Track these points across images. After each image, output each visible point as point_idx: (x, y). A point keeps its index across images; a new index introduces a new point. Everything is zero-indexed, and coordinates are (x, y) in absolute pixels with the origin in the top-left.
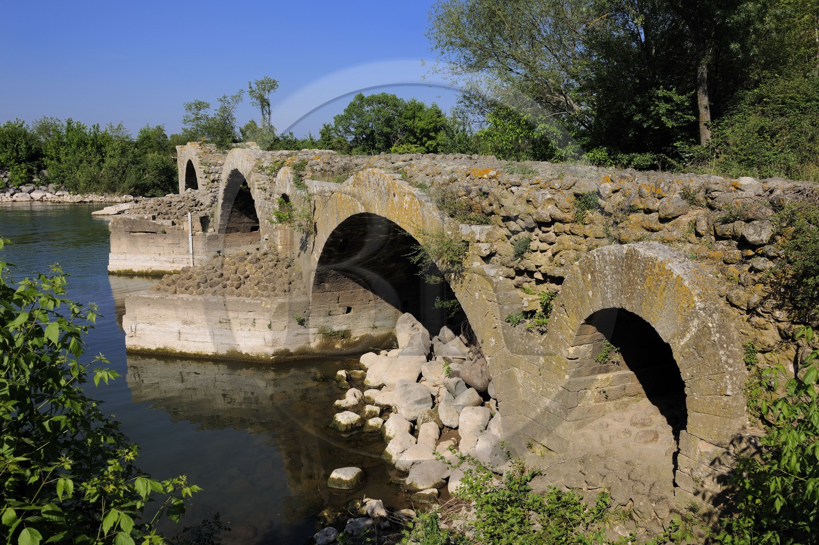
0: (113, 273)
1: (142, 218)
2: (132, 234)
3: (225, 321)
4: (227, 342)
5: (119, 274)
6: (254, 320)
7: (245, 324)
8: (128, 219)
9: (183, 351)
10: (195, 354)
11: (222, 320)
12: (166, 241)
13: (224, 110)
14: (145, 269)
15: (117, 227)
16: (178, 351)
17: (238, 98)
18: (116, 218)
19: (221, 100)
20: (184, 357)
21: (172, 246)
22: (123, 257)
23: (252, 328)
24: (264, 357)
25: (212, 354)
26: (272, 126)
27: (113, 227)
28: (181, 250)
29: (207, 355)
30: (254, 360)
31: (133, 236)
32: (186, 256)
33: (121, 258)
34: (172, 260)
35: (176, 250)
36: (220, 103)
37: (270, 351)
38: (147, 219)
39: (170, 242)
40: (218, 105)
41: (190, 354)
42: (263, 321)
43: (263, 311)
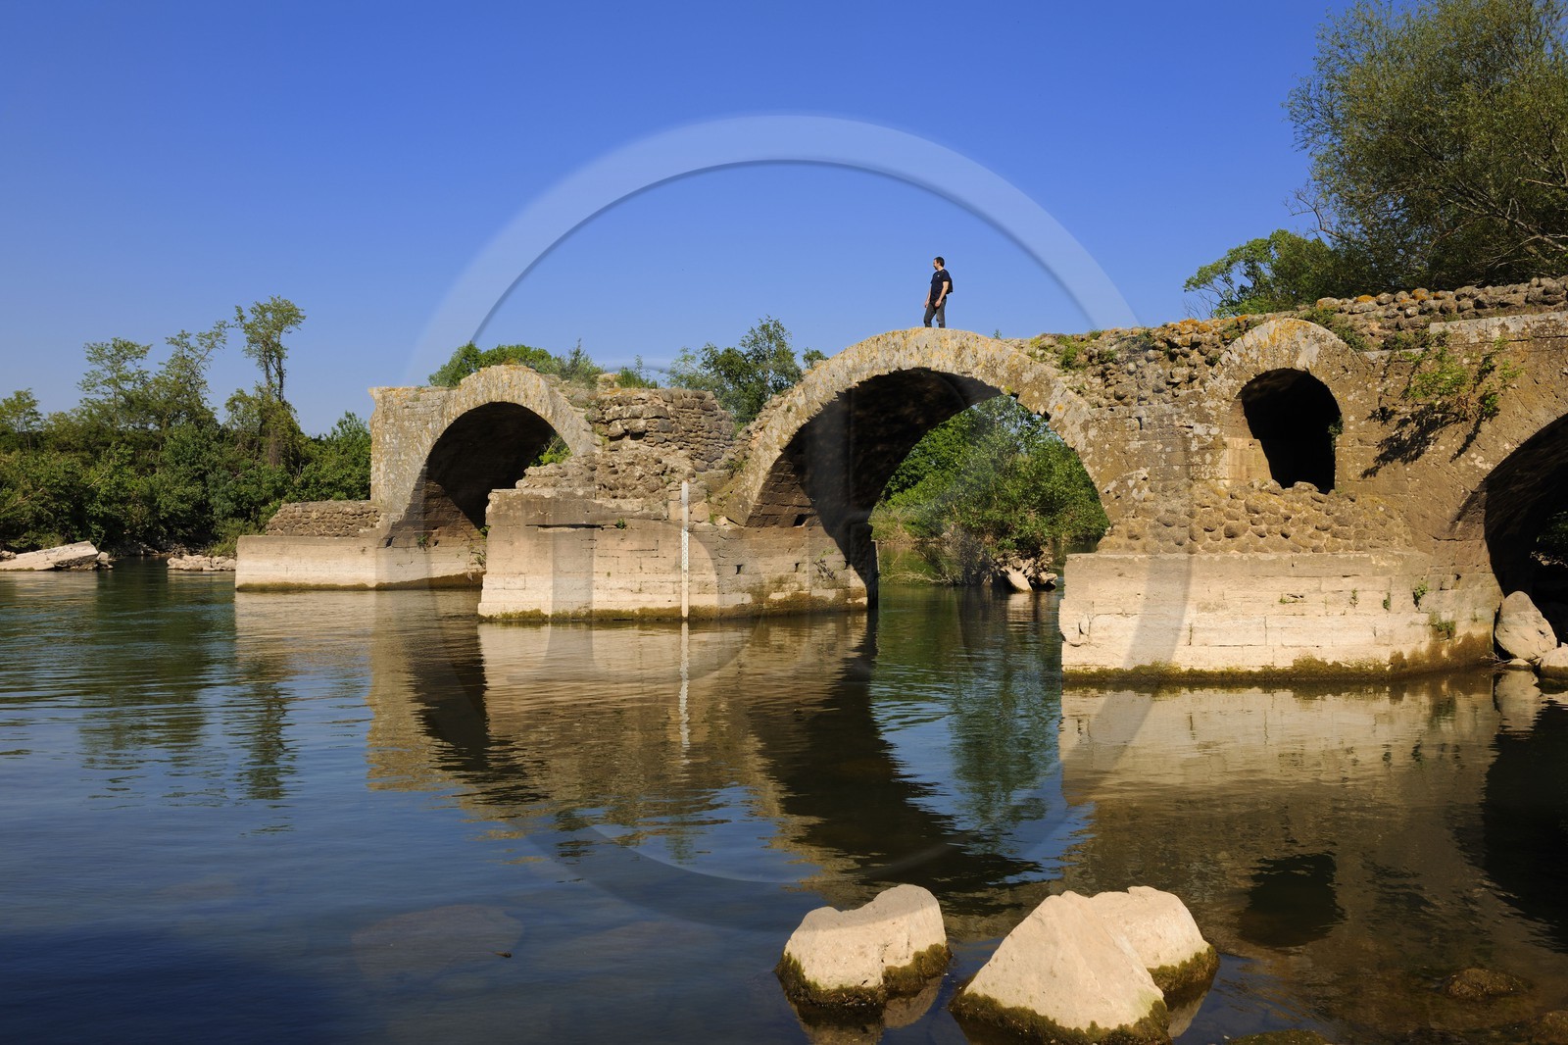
0: (491, 620)
1: (572, 495)
2: (541, 530)
3: (1293, 599)
4: (1294, 643)
5: (507, 621)
6: (1354, 592)
7: (1336, 602)
8: (536, 497)
9: (1197, 668)
10: (1222, 674)
11: (1286, 597)
12: (627, 545)
13: (183, 363)
14: (571, 609)
15: (506, 516)
16: (1184, 669)
17: (214, 338)
18: (505, 495)
19: (173, 341)
20: (1198, 680)
21: (639, 554)
22: (519, 582)
23: (1350, 610)
24: (1371, 668)
25: (1260, 669)
26: (284, 403)
27: (497, 516)
28: (660, 563)
29: (1250, 673)
30: (1352, 674)
31: (547, 534)
32: (673, 577)
33: (512, 586)
34: (636, 587)
35: (649, 563)
36: (173, 348)
37: (1384, 656)
38: (584, 497)
39: (636, 545)
40: (168, 352)
41: (1212, 674)
42: (1371, 595)
43: (1374, 574)
